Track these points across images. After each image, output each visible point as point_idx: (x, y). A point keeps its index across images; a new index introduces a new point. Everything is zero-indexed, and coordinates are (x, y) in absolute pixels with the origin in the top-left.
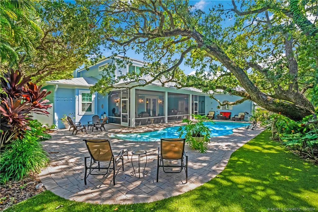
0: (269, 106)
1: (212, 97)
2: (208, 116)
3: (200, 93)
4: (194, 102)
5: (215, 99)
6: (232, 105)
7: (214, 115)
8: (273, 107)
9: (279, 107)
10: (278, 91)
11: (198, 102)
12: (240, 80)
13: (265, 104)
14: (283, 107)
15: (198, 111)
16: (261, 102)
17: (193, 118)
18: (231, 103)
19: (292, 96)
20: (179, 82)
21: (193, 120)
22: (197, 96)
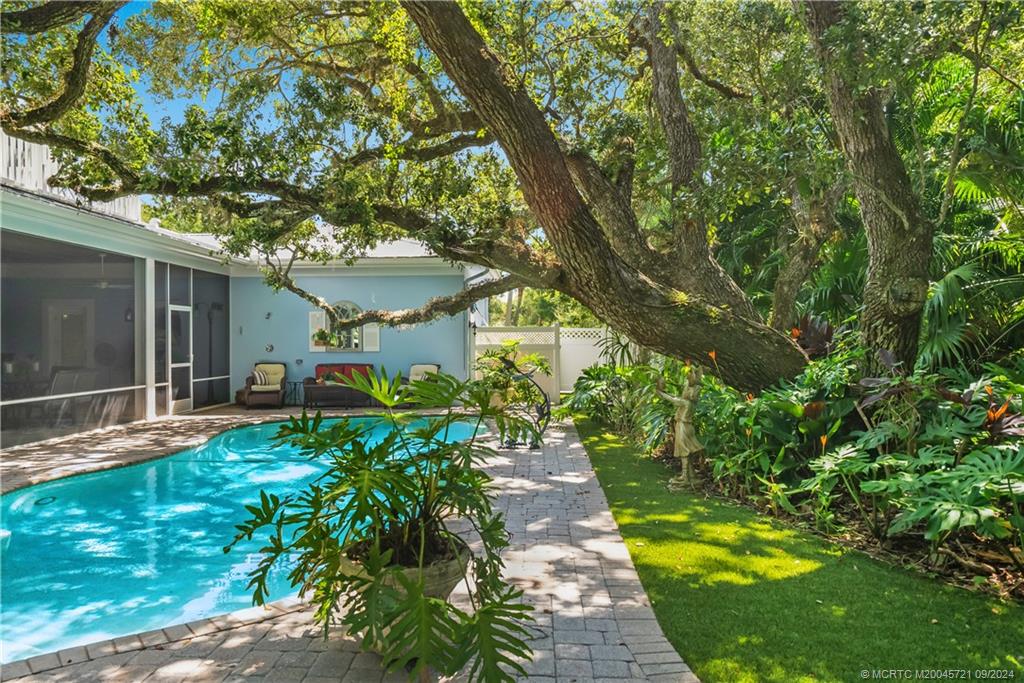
0: (650, 322)
1: (279, 279)
2: (254, 388)
3: (211, 253)
4: (171, 308)
5: (302, 294)
6: (404, 327)
7: (284, 381)
8: (666, 325)
9: (690, 327)
10: (638, 256)
11: (189, 309)
12: (532, 171)
13: (631, 313)
14: (703, 325)
15: (190, 364)
16: (613, 303)
17: (161, 406)
18: (399, 313)
19: (693, 279)
20: (106, 153)
21: (163, 418)
22: (190, 269)
